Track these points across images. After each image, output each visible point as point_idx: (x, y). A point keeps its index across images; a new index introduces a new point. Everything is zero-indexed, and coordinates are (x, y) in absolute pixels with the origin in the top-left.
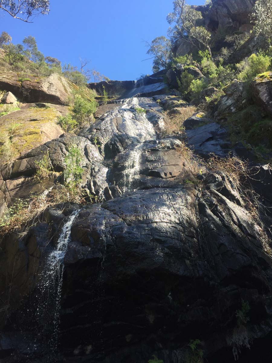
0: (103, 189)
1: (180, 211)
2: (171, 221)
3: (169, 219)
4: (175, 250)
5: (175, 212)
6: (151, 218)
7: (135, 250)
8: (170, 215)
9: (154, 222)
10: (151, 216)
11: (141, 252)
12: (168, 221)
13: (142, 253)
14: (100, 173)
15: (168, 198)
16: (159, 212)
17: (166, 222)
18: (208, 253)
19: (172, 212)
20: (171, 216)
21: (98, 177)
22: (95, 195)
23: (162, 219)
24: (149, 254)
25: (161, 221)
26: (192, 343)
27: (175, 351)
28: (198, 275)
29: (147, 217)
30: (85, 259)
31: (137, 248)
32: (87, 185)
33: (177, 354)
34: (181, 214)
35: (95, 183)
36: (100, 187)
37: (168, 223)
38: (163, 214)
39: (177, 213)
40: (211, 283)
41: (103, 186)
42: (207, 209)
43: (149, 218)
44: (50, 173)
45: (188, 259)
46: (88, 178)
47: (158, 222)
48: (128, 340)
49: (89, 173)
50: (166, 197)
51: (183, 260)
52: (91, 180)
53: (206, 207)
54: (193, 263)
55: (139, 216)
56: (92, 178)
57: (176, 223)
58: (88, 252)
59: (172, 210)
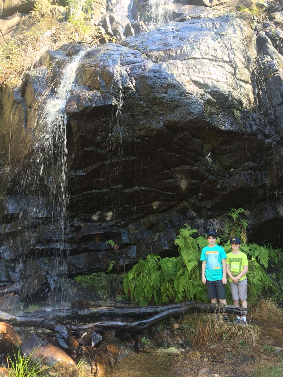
0: (123, 27)
1: (231, 44)
2: (217, 58)
3: (214, 55)
4: (220, 97)
5: (224, 46)
6: (187, 53)
7: (163, 95)
8: (216, 49)
9: (193, 58)
10: (187, 49)
11: (172, 98)
12: (211, 58)
13: (172, 100)
14: (119, 5)
15: (214, 27)
16: (200, 44)
17: (210, 59)
18: (266, 103)
19: (220, 45)
20: (216, 51)
21: (117, 12)
22: (112, 36)
23: (204, 55)
24: (182, 101)
25: (202, 57)
26: (234, 212)
27: (211, 220)
28: (249, 131)
29: (181, 50)
30: (93, 107)
31: (166, 93)
32: (101, 22)
33: (214, 223)
34: (232, 48)
35: (112, 20)
36: (120, 24)
37: (212, 60)
38: (206, 47)
39: (226, 46)
40: (267, 141)
41: (123, 24)
42: (270, 45)
43: (184, 52)
44: (53, 7)
45: (239, 110)
46: (102, 13)
47: (198, 58)
48: (155, 208)
49: (105, 6)
50: (211, 25)
51: (230, 110)
52: (106, 15)
53: (268, 43)
54: (244, 115)
55: (169, 50)
56: (108, 13)
57: (223, 60)
58: (96, 98)
59: (219, 43)
